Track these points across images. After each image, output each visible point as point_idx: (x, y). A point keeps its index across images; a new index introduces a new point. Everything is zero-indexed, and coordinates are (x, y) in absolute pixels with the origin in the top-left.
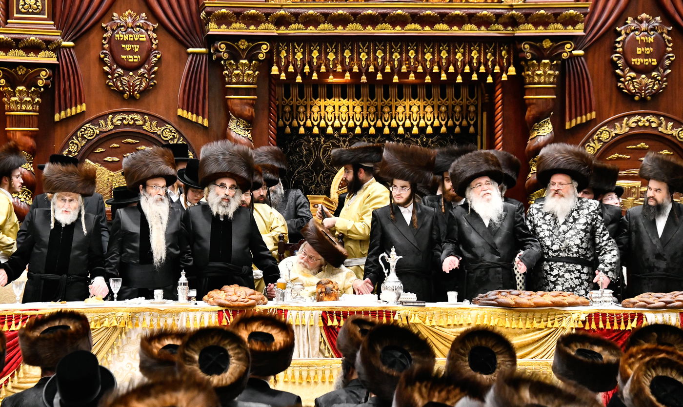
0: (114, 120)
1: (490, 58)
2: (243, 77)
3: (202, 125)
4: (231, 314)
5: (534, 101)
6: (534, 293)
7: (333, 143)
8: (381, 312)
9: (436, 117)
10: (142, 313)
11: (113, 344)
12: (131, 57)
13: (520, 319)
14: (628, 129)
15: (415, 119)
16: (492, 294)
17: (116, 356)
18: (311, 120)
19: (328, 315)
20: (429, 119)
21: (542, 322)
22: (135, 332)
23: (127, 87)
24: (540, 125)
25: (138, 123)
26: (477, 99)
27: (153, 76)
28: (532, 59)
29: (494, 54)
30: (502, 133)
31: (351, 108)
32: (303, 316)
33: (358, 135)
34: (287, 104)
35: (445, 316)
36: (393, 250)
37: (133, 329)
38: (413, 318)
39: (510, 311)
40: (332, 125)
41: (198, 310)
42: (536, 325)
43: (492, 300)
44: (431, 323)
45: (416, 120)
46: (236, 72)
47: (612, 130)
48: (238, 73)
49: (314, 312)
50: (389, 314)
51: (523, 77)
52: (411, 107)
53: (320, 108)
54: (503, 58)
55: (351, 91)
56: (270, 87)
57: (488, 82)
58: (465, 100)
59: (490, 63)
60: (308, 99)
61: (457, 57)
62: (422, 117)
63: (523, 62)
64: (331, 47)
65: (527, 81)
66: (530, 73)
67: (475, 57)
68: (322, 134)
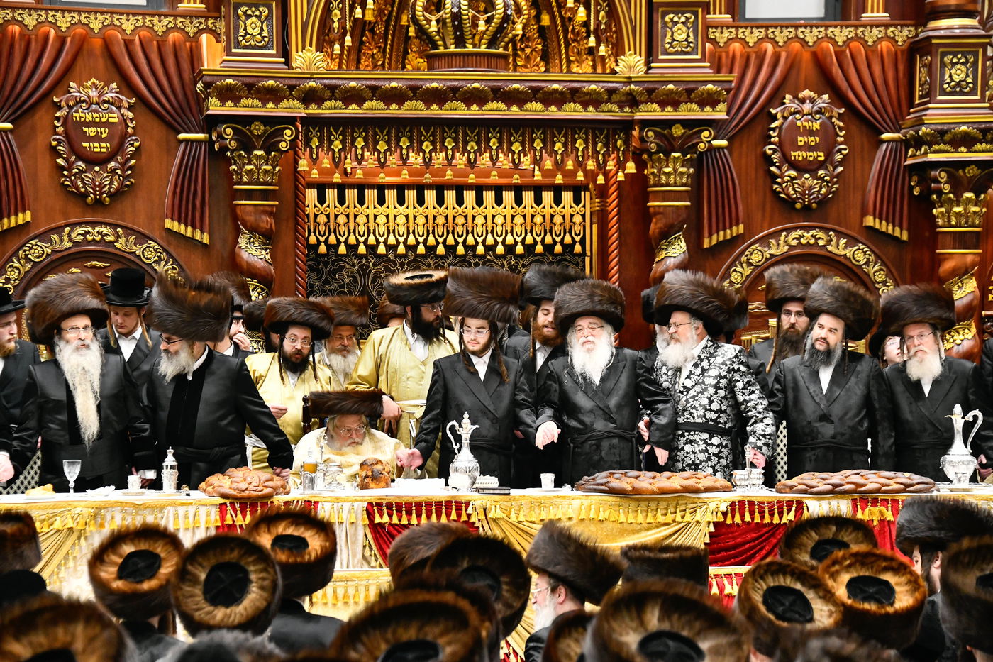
0: (73, 235)
1: (601, 150)
2: (259, 174)
3: (201, 242)
4: (239, 509)
5: (662, 210)
7: (386, 267)
8: (449, 503)
9: (528, 231)
10: (110, 509)
11: (68, 553)
12: (97, 145)
13: (640, 511)
14: (787, 248)
15: (499, 234)
16: (601, 477)
17: (70, 570)
18: (355, 235)
19: (375, 508)
20: (519, 234)
21: (669, 514)
23: (92, 188)
24: (669, 242)
25: (107, 239)
26: (584, 206)
27: (129, 172)
28: (657, 152)
29: (606, 145)
30: (619, 253)
31: (411, 218)
32: (340, 511)
33: (422, 256)
34: (322, 213)
35: (536, 508)
36: (466, 416)
37: (96, 529)
38: (493, 511)
39: (625, 500)
40: (385, 243)
41: (191, 504)
42: (661, 519)
43: (602, 485)
44: (517, 518)
45: (501, 235)
46: (248, 167)
47: (766, 249)
48: (252, 169)
49: (356, 504)
50: (460, 506)
51: (646, 177)
52: (494, 217)
53: (368, 219)
54: (619, 150)
55: (411, 195)
56: (296, 188)
57: (598, 182)
58: (567, 207)
59: (600, 157)
60: (352, 206)
61: (556, 149)
62: (509, 231)
63: (645, 156)
64: (382, 134)
65: (652, 182)
66: (655, 171)
67: (581, 148)
68: (371, 254)
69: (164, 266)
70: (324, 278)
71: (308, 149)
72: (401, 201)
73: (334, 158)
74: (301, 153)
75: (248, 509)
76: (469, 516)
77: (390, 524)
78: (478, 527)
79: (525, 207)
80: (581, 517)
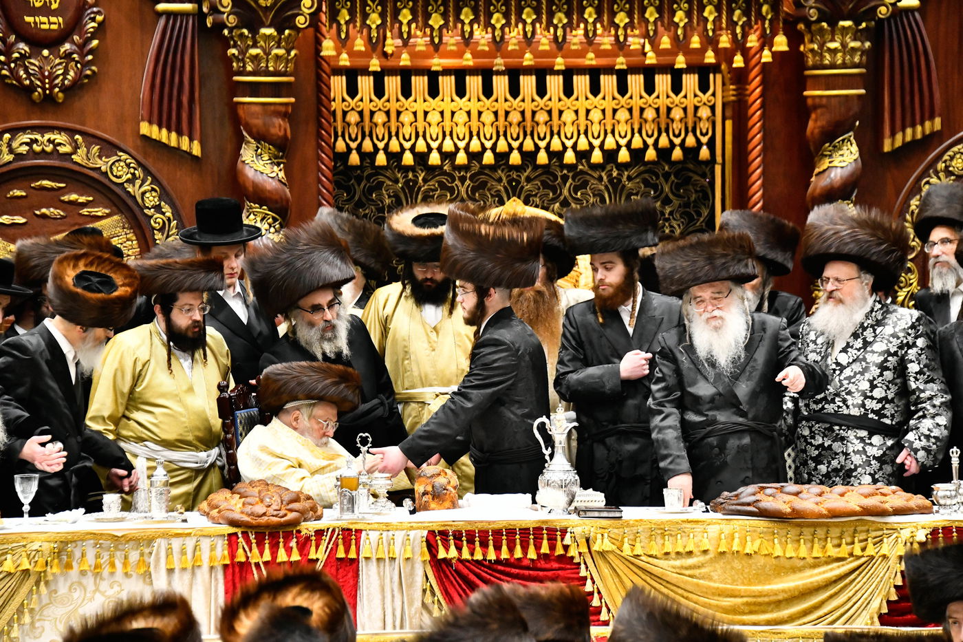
0: (15, 144)
1: (739, 19)
2: (267, 61)
3: (190, 154)
4: (254, 541)
5: (824, 101)
6: (828, 489)
7: (440, 183)
8: (538, 531)
9: (636, 130)
10: (80, 543)
11: (22, 604)
12: (44, 19)
13: (802, 541)
15: (596, 135)
16: (747, 493)
17: (27, 627)
18: (398, 139)
19: (438, 538)
20: (623, 134)
21: (844, 545)
22: (66, 580)
23: (39, 80)
24: (835, 147)
25: (62, 149)
26: (714, 95)
27: (90, 57)
28: (819, 21)
29: (746, 13)
30: (763, 161)
31: (474, 114)
32: (391, 542)
33: (489, 167)
34: (353, 109)
35: (659, 537)
36: (560, 410)
37: (62, 574)
38: (599, 541)
39: (782, 525)
40: (439, 149)
41: (189, 534)
42: (833, 552)
43: (749, 504)
44: (632, 550)
45: (599, 137)
46: (254, 51)
48: (258, 55)
49: (412, 533)
50: (554, 533)
51: (802, 55)
52: (588, 111)
53: (415, 116)
54: (764, 19)
55: (474, 83)
56: (319, 77)
57: (734, 65)
58: (690, 95)
59: (738, 30)
60: (393, 99)
61: (676, 19)
62: (609, 131)
63: (801, 26)
64: (436, 3)
65: (810, 62)
66: (816, 47)
67: (711, 18)
68: (419, 165)
69: (140, 187)
70: (356, 198)
71: (335, 26)
72: (461, 91)
73: (370, 39)
74: (324, 30)
75: (267, 541)
76: (566, 548)
77: (460, 560)
78: (579, 564)
79: (631, 98)
80: (721, 550)
